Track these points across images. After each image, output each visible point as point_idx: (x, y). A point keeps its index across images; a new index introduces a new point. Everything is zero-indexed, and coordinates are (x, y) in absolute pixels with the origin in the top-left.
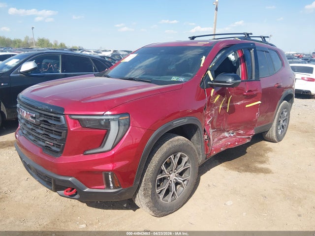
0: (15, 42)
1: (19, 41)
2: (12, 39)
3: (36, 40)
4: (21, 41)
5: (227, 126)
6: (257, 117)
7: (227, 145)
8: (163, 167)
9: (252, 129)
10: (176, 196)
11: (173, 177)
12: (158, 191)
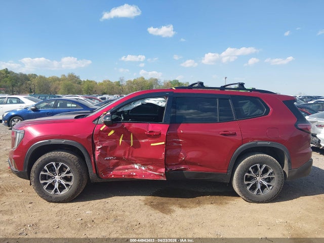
5: (133, 158)
6: (163, 157)
7: (133, 175)
8: (45, 168)
9: (162, 167)
10: (59, 193)
11: (57, 178)
12: (42, 182)
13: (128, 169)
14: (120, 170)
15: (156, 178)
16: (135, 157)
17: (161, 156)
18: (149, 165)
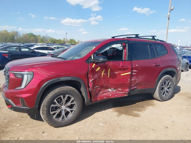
0: (58, 41)
1: (60, 40)
2: (57, 39)
3: (69, 40)
4: (61, 40)
5: (109, 85)
6: (129, 82)
7: (110, 96)
8: (55, 101)
9: (127, 88)
10: (65, 118)
11: (63, 107)
12: (52, 113)
13: (105, 93)
14: (101, 94)
15: (123, 96)
16: (111, 84)
17: (128, 81)
18: (119, 88)
